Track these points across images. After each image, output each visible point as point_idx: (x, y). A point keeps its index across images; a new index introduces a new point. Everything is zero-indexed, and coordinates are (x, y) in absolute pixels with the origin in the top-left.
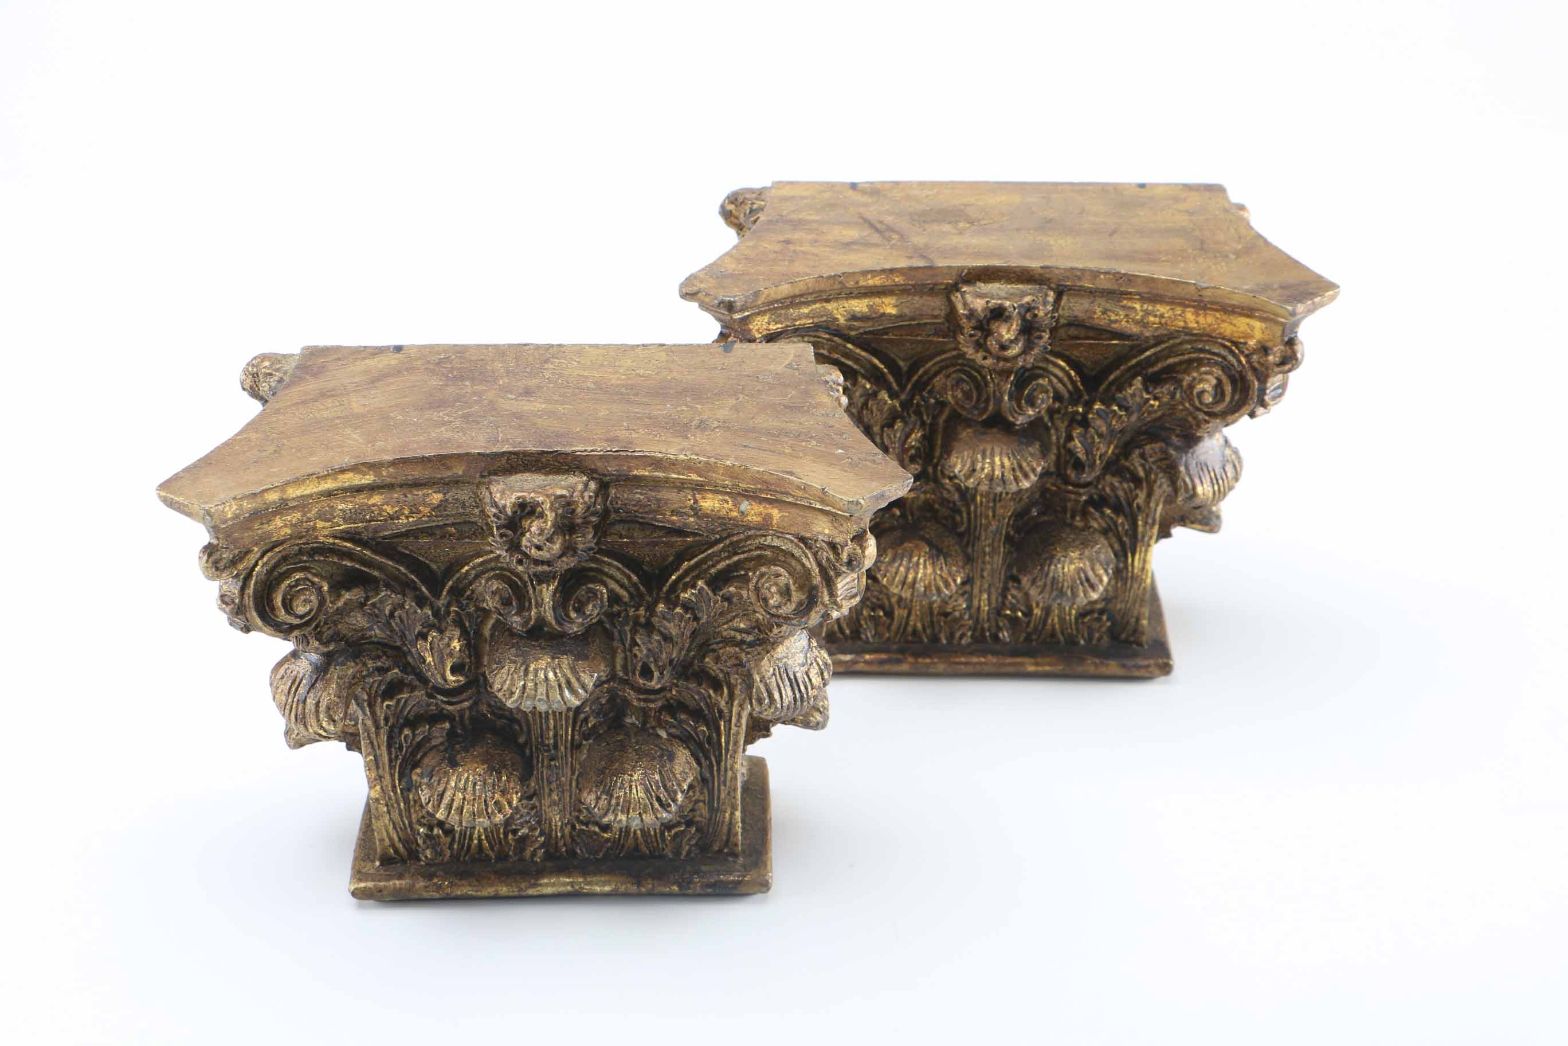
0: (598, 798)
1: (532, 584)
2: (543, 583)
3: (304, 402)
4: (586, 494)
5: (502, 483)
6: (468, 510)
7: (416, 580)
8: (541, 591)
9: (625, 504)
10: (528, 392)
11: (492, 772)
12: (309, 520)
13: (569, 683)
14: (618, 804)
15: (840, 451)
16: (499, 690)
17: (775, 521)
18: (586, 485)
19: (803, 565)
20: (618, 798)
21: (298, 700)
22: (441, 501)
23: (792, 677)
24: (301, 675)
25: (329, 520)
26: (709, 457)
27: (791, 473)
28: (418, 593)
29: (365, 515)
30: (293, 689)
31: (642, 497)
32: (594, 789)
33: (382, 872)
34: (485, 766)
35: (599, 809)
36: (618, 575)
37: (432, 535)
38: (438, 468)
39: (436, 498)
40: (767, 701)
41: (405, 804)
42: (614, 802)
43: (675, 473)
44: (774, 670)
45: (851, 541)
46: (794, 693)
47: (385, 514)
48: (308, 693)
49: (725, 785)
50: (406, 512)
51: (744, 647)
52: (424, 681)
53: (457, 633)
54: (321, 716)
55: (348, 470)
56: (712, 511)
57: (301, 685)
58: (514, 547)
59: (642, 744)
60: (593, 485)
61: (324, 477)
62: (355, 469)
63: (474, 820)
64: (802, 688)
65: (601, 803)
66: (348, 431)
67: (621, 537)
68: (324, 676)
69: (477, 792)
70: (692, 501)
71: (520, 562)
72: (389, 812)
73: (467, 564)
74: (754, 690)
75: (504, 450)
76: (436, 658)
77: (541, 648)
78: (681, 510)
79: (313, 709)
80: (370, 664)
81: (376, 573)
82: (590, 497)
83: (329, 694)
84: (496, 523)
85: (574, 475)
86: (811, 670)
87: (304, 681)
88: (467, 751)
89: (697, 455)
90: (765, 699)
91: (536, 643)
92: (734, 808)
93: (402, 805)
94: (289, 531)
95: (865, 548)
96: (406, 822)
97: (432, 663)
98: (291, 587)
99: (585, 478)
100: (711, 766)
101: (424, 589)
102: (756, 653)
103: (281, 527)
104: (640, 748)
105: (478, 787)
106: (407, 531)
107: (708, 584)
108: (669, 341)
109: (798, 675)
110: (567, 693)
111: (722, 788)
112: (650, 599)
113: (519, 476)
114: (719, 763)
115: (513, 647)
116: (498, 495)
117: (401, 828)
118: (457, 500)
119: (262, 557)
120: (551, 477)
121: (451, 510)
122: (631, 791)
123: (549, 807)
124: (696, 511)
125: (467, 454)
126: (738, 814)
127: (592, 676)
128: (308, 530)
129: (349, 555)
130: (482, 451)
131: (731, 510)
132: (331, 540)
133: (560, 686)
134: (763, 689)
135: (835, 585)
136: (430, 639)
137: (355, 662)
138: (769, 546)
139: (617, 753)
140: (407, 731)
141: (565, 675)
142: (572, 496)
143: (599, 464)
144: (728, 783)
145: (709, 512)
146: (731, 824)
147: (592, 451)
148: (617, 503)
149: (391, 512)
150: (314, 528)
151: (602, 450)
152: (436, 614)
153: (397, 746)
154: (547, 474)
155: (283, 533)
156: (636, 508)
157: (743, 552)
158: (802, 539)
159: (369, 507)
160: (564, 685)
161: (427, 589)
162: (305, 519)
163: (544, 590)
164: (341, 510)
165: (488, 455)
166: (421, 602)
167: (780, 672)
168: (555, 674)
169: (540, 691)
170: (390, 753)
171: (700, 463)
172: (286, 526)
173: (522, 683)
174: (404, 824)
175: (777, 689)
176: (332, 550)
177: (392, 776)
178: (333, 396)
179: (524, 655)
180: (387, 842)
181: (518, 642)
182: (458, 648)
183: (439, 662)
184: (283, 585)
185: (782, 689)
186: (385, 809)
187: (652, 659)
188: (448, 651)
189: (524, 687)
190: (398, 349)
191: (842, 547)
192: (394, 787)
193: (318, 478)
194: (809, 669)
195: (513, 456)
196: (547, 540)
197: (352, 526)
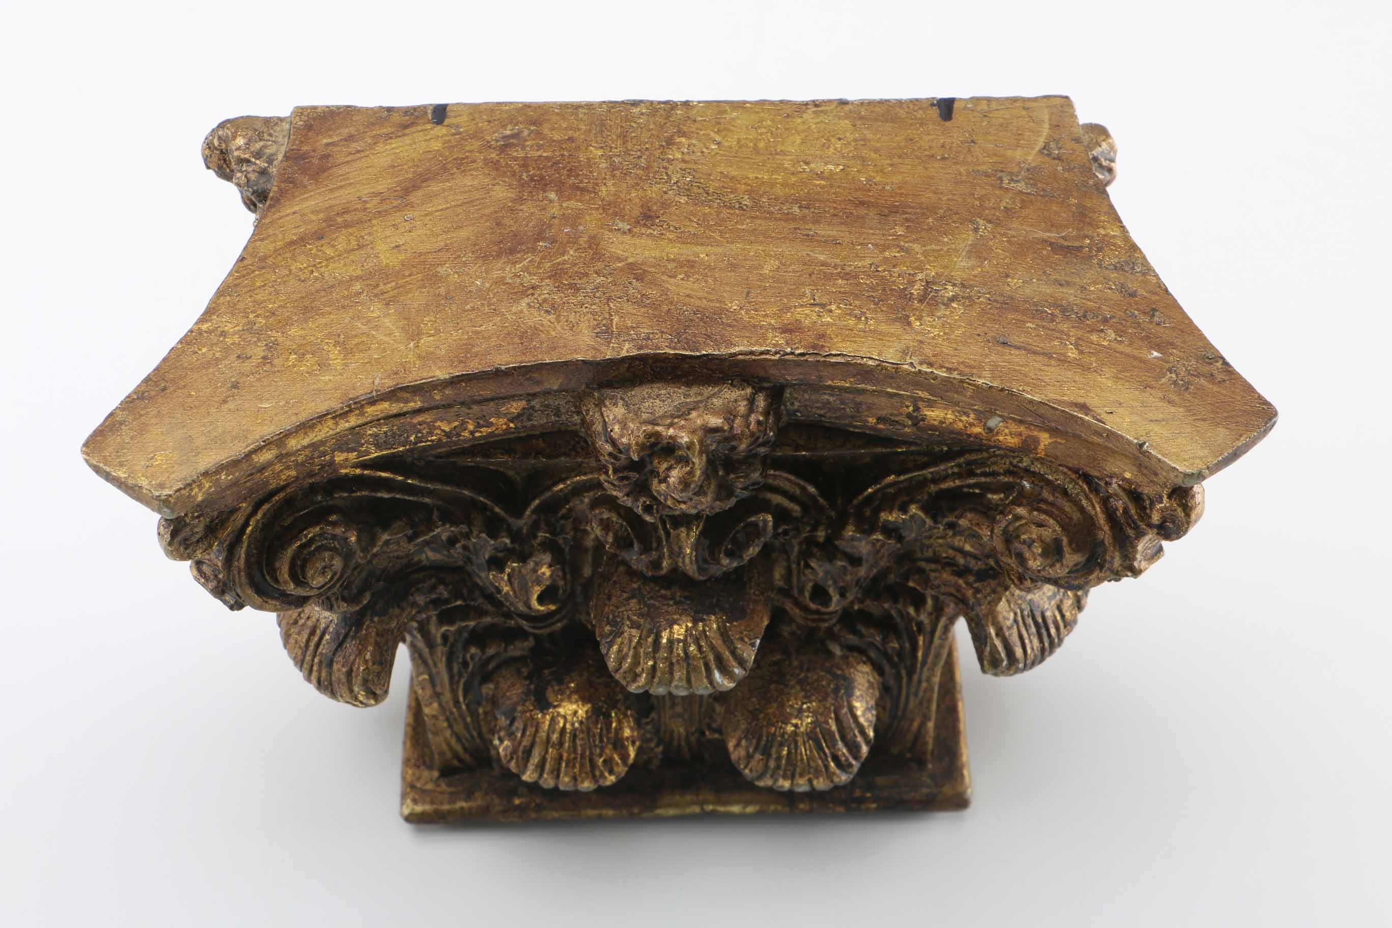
0: (749, 757)
1: (665, 528)
2: (682, 526)
3: (302, 240)
4: (753, 418)
5: (621, 403)
6: (564, 418)
7: (486, 501)
8: (678, 536)
9: (806, 406)
10: (647, 217)
11: (598, 716)
12: (324, 454)
13: (719, 660)
14: (778, 767)
15: (1155, 354)
16: (617, 671)
17: (1042, 446)
18: (751, 401)
19: (1082, 510)
20: (779, 758)
21: (321, 662)
22: (524, 409)
23: (1040, 620)
24: (323, 626)
25: (353, 450)
26: (949, 370)
27: (1084, 408)
28: (488, 513)
29: (408, 437)
30: (312, 648)
31: (832, 399)
32: (744, 743)
33: (444, 787)
34: (588, 706)
35: (751, 770)
36: (787, 486)
37: (509, 452)
38: (521, 384)
39: (515, 407)
40: (1005, 663)
41: (472, 716)
42: (772, 764)
43: (893, 388)
44: (1016, 614)
45: (1169, 497)
46: (1041, 641)
47: (439, 432)
48: (334, 654)
49: (916, 695)
50: (471, 427)
51: (971, 579)
52: (499, 604)
53: (547, 558)
54: (356, 689)
55: (382, 400)
56: (941, 422)
57: (324, 642)
58: (641, 488)
59: (808, 670)
60: (761, 402)
61: (344, 415)
62: (392, 395)
63: (575, 785)
64: (1053, 631)
65: (753, 763)
66: (375, 310)
67: (797, 448)
68: (356, 632)
69: (579, 748)
70: (911, 408)
71: (648, 509)
72: (450, 726)
73: (562, 480)
74: (988, 649)
75: (624, 354)
76: (516, 585)
77: (676, 603)
78: (893, 418)
79: (343, 678)
80: (421, 599)
81: (427, 500)
82: (759, 423)
83: (366, 662)
84: (612, 464)
85: (732, 384)
86: (1065, 601)
87: (327, 637)
88: (561, 682)
89: (931, 365)
90: (1002, 661)
91: (668, 593)
92: (926, 718)
93: (469, 719)
94: (293, 473)
95: (1191, 509)
96: (475, 734)
97: (511, 593)
98: (302, 547)
99: (749, 390)
100: (899, 678)
101: (497, 510)
102: (988, 590)
103: (281, 471)
104: (807, 677)
105: (578, 742)
106: (471, 446)
107: (925, 509)
108: (852, 96)
109: (1048, 614)
110: (717, 675)
111: (912, 698)
112: (833, 513)
113: (645, 390)
114: (910, 674)
115: (632, 597)
116: (617, 428)
117: (467, 740)
118: (548, 406)
119: (254, 513)
120: (695, 389)
121: (540, 421)
122: (796, 749)
123: (670, 718)
124: (916, 420)
125: (566, 363)
126: (931, 725)
127: (753, 645)
128: (323, 467)
129: (387, 484)
130: (589, 357)
131: (971, 425)
132: (358, 471)
133: (707, 665)
134: (1000, 648)
135: (1134, 547)
136: (508, 570)
137: (399, 606)
138: (1026, 470)
139: (773, 686)
140: (473, 650)
141: (713, 648)
142: (732, 428)
143: (773, 371)
144: (921, 694)
145: (936, 423)
146: (919, 735)
147: (762, 353)
148: (792, 404)
149: (447, 429)
150: (332, 463)
151: (776, 353)
152: (515, 536)
153: (460, 660)
154: (689, 384)
155: (283, 477)
156: (822, 412)
157: (984, 474)
158: (1087, 478)
159: (415, 426)
160: (713, 665)
161: (502, 509)
162: (316, 454)
163: (684, 535)
164: (370, 435)
165: (598, 364)
166: (493, 527)
167: (1023, 616)
168: (700, 648)
169: (677, 675)
170: (449, 668)
171: (935, 378)
172: (288, 468)
173: (650, 663)
174: (472, 736)
175: (1018, 643)
176: (359, 482)
177: (454, 692)
178: (347, 225)
179: (650, 614)
180: (449, 755)
181: (639, 589)
182: (548, 573)
183: (521, 590)
184: (289, 551)
185: (1027, 641)
186: (445, 724)
187: (830, 582)
188: (534, 578)
189: (654, 668)
190: (440, 113)
191: (1152, 504)
192: (457, 703)
193: (334, 418)
194: (1061, 601)
195: (637, 363)
196: (695, 494)
197: (389, 451)
